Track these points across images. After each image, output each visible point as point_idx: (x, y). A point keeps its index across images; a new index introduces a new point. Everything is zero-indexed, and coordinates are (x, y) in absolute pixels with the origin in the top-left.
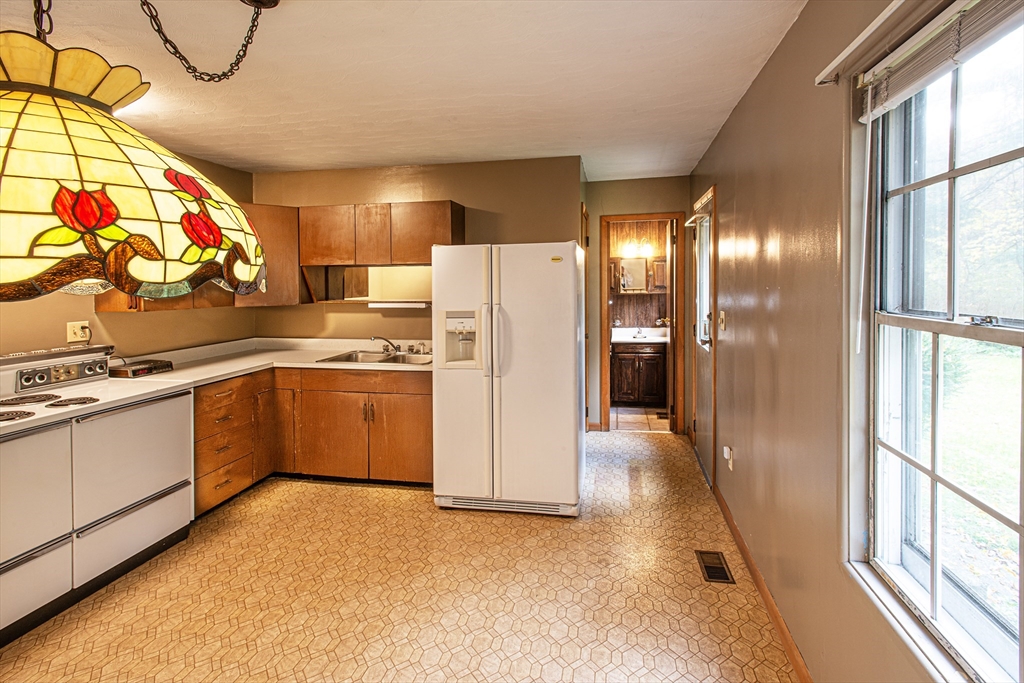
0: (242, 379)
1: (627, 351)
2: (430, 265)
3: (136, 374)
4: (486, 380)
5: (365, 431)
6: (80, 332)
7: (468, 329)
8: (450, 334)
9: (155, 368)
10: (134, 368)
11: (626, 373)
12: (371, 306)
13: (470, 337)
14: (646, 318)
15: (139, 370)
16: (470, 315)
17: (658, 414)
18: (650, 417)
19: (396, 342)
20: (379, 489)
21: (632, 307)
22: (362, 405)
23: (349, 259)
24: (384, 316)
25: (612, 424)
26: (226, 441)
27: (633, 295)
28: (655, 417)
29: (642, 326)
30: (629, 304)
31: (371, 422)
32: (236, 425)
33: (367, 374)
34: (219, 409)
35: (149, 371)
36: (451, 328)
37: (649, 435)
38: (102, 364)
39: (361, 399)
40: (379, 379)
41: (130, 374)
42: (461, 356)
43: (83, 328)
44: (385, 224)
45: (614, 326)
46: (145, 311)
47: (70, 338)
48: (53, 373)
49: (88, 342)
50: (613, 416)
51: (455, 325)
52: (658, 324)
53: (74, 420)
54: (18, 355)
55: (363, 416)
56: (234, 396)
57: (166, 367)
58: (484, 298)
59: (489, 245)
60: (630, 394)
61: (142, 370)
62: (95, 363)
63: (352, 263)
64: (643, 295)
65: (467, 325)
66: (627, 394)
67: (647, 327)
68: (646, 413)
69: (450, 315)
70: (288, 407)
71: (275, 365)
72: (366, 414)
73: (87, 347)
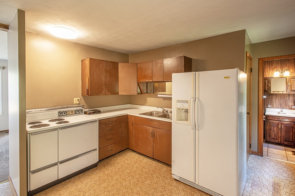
0: (116, 118)
1: (274, 119)
2: (171, 81)
3: (89, 114)
4: (192, 131)
5: (152, 140)
6: (77, 101)
7: (185, 108)
8: (179, 109)
9: (95, 112)
10: (89, 112)
11: (273, 129)
12: (159, 96)
13: (187, 111)
14: (285, 105)
15: (90, 113)
16: (187, 102)
17: (293, 151)
18: (288, 153)
19: (166, 109)
20: (157, 163)
21: (277, 99)
22: (151, 131)
23: (151, 79)
24: (164, 99)
25: (265, 153)
26: (111, 137)
27: (278, 94)
28: (291, 153)
29: (283, 108)
30: (276, 98)
31: (154, 138)
32: (114, 132)
33: (153, 121)
34: (109, 127)
35: (94, 113)
36: (179, 107)
37: (287, 163)
38: (82, 110)
39: (151, 129)
40: (156, 123)
41: (88, 114)
42: (183, 119)
43: (78, 100)
44: (161, 67)
45: (267, 107)
46: (90, 96)
47: (75, 103)
48: (68, 112)
49: (79, 104)
50: (265, 149)
51: (180, 105)
52: (293, 108)
53: (59, 129)
54: (59, 107)
55: (151, 135)
56: (113, 123)
57: (99, 112)
58: (192, 95)
59: (195, 72)
60: (276, 139)
61: (91, 113)
62: (80, 110)
63: (151, 81)
64: (284, 94)
65: (185, 106)
66: (274, 139)
67: (286, 109)
68: (285, 150)
69: (178, 101)
70: (131, 128)
71: (128, 114)
72: (152, 134)
73: (78, 105)
